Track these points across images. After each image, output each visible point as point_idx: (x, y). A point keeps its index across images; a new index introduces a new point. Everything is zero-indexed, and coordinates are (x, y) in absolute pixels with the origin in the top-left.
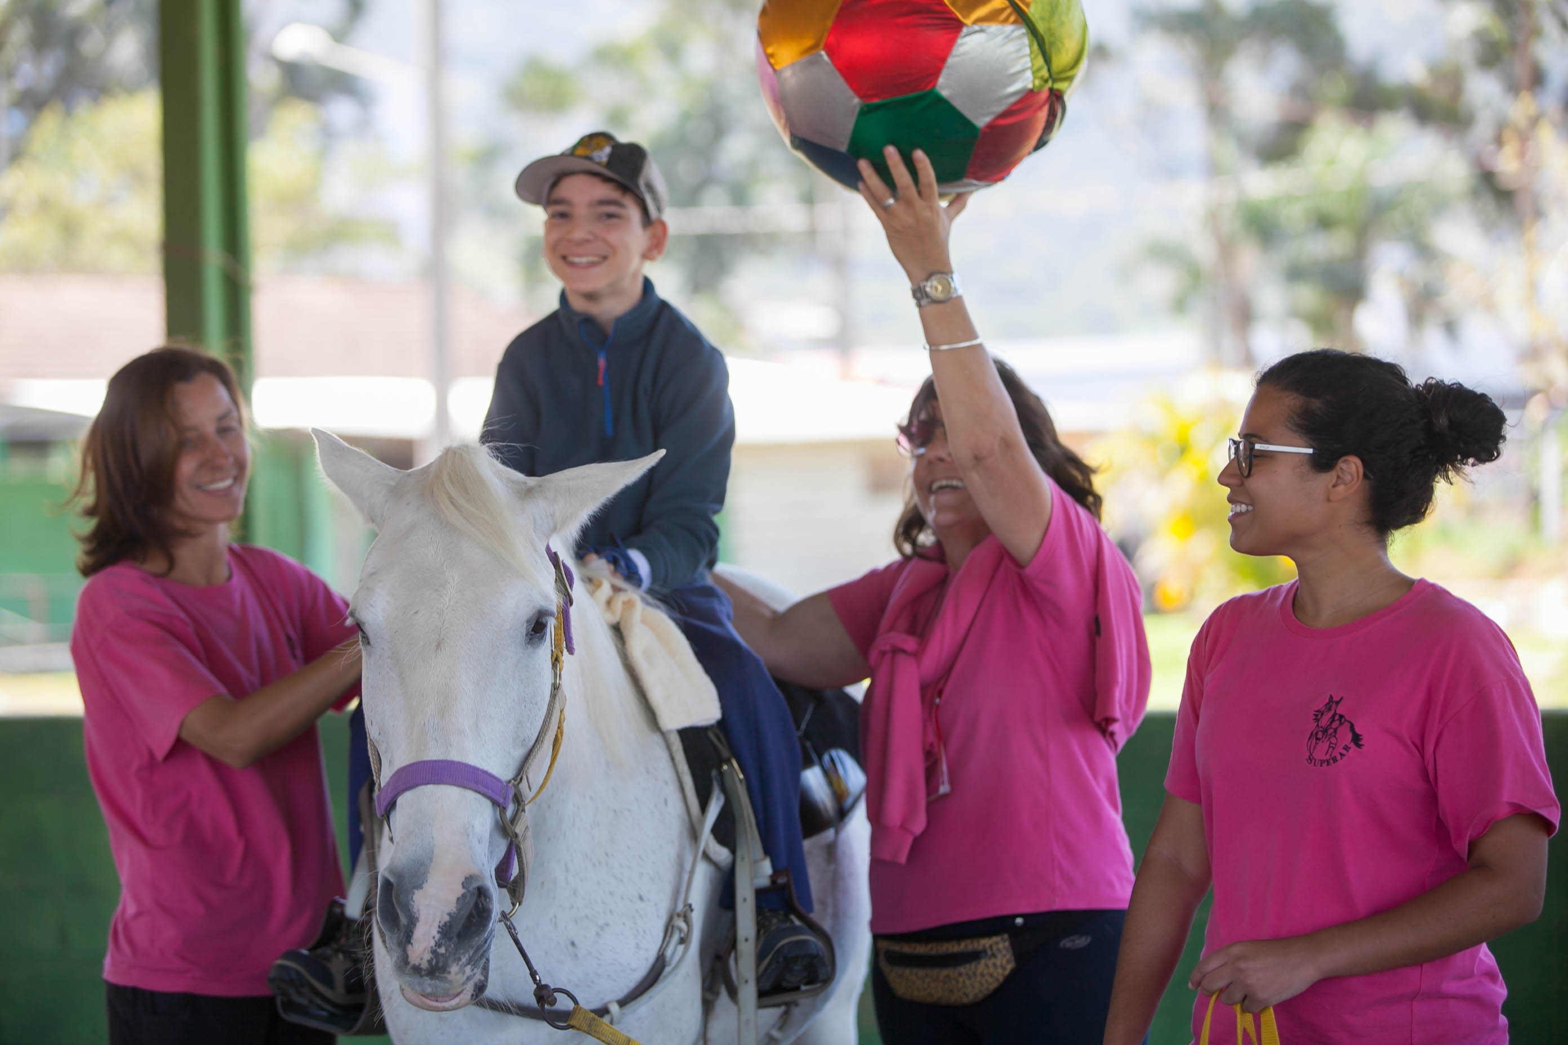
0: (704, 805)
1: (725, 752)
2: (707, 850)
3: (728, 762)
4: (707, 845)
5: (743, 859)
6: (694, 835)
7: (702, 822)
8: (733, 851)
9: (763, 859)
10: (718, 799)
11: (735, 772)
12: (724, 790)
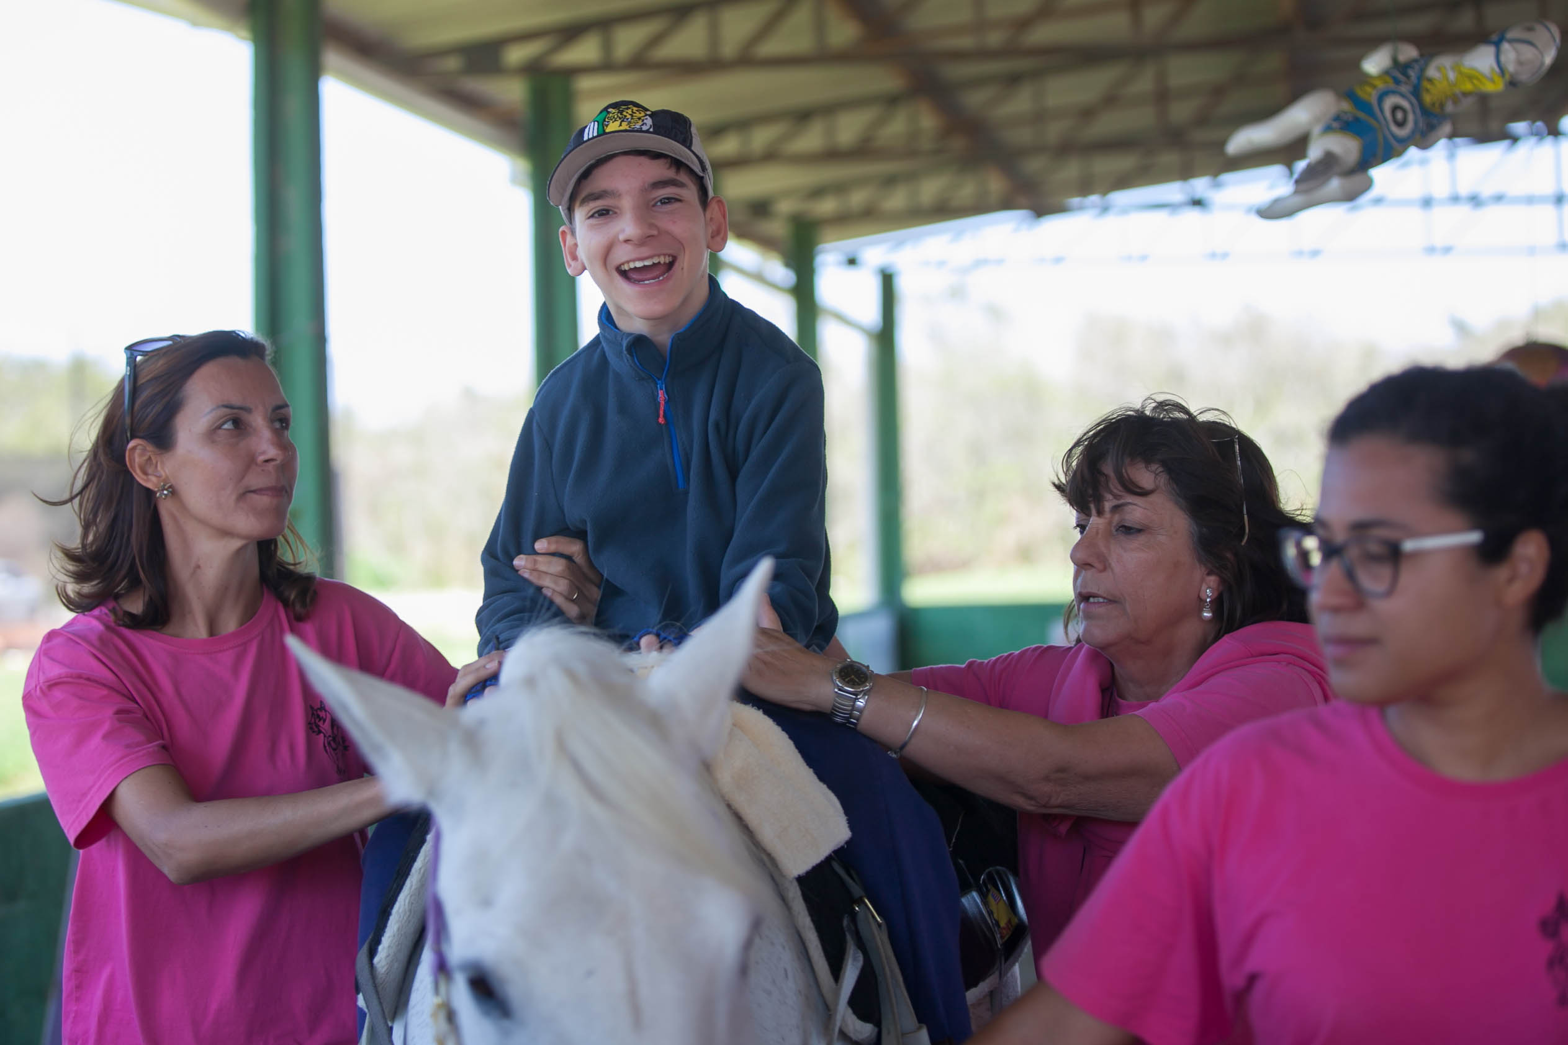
0: (836, 970)
1: (856, 890)
2: (845, 1030)
3: (860, 902)
4: (843, 1020)
5: (889, 1033)
6: (827, 1011)
7: (837, 994)
8: (878, 1024)
9: (919, 1029)
10: (855, 959)
11: (869, 914)
12: (861, 945)
